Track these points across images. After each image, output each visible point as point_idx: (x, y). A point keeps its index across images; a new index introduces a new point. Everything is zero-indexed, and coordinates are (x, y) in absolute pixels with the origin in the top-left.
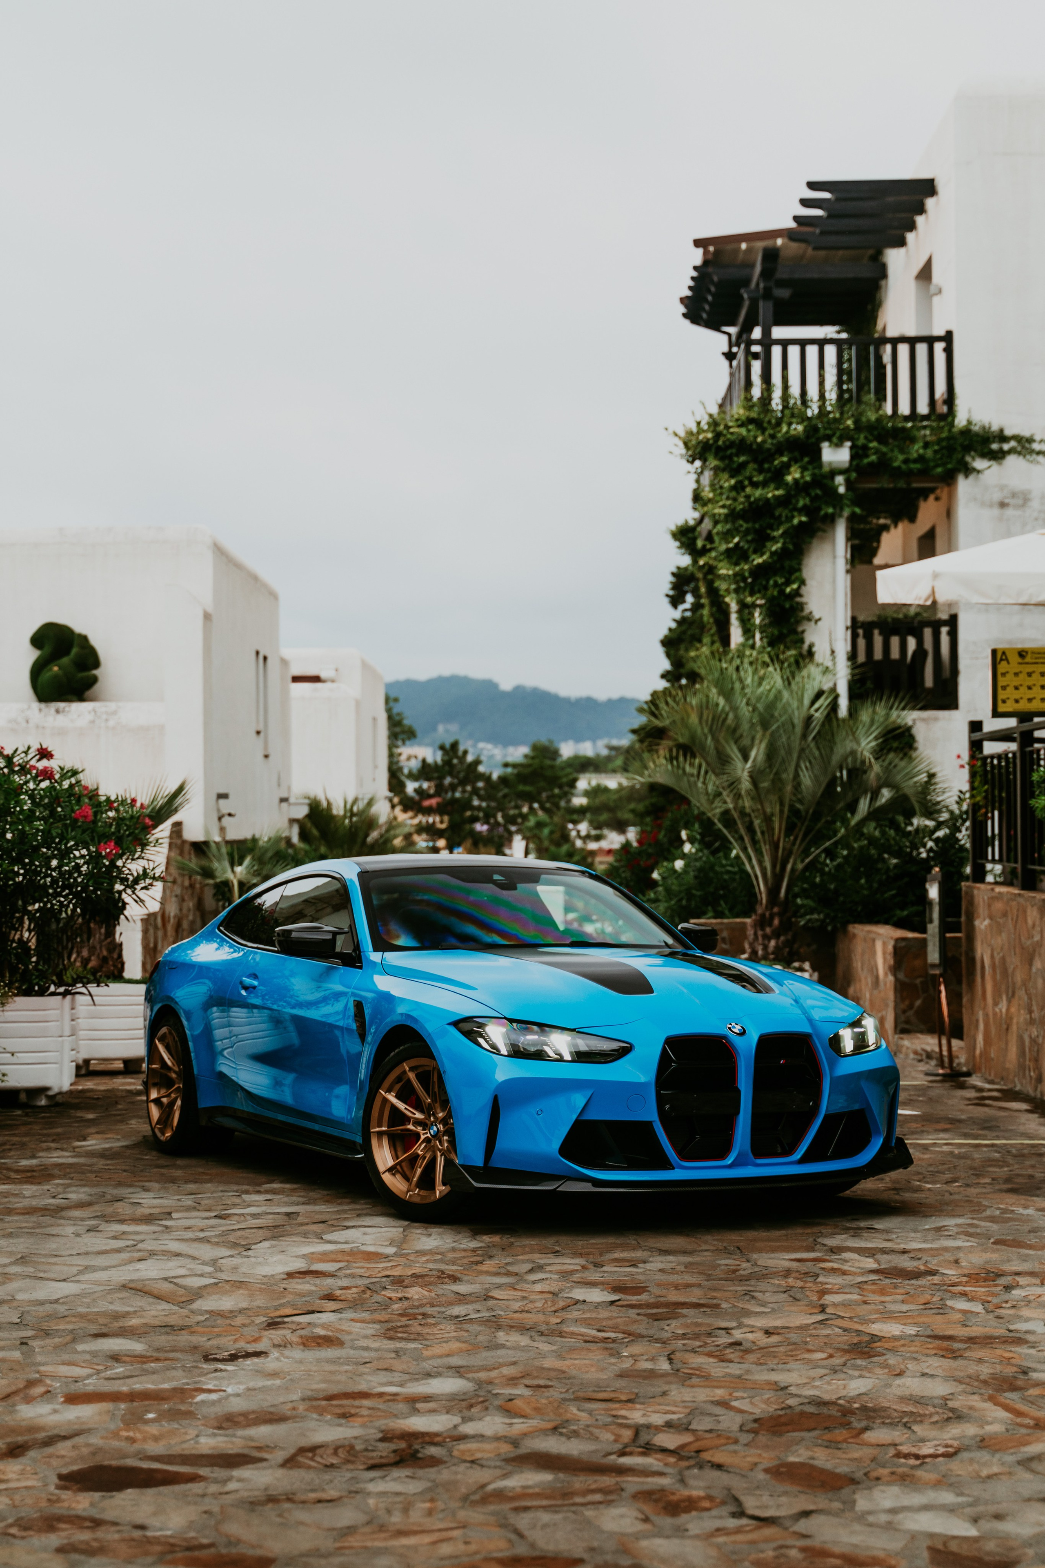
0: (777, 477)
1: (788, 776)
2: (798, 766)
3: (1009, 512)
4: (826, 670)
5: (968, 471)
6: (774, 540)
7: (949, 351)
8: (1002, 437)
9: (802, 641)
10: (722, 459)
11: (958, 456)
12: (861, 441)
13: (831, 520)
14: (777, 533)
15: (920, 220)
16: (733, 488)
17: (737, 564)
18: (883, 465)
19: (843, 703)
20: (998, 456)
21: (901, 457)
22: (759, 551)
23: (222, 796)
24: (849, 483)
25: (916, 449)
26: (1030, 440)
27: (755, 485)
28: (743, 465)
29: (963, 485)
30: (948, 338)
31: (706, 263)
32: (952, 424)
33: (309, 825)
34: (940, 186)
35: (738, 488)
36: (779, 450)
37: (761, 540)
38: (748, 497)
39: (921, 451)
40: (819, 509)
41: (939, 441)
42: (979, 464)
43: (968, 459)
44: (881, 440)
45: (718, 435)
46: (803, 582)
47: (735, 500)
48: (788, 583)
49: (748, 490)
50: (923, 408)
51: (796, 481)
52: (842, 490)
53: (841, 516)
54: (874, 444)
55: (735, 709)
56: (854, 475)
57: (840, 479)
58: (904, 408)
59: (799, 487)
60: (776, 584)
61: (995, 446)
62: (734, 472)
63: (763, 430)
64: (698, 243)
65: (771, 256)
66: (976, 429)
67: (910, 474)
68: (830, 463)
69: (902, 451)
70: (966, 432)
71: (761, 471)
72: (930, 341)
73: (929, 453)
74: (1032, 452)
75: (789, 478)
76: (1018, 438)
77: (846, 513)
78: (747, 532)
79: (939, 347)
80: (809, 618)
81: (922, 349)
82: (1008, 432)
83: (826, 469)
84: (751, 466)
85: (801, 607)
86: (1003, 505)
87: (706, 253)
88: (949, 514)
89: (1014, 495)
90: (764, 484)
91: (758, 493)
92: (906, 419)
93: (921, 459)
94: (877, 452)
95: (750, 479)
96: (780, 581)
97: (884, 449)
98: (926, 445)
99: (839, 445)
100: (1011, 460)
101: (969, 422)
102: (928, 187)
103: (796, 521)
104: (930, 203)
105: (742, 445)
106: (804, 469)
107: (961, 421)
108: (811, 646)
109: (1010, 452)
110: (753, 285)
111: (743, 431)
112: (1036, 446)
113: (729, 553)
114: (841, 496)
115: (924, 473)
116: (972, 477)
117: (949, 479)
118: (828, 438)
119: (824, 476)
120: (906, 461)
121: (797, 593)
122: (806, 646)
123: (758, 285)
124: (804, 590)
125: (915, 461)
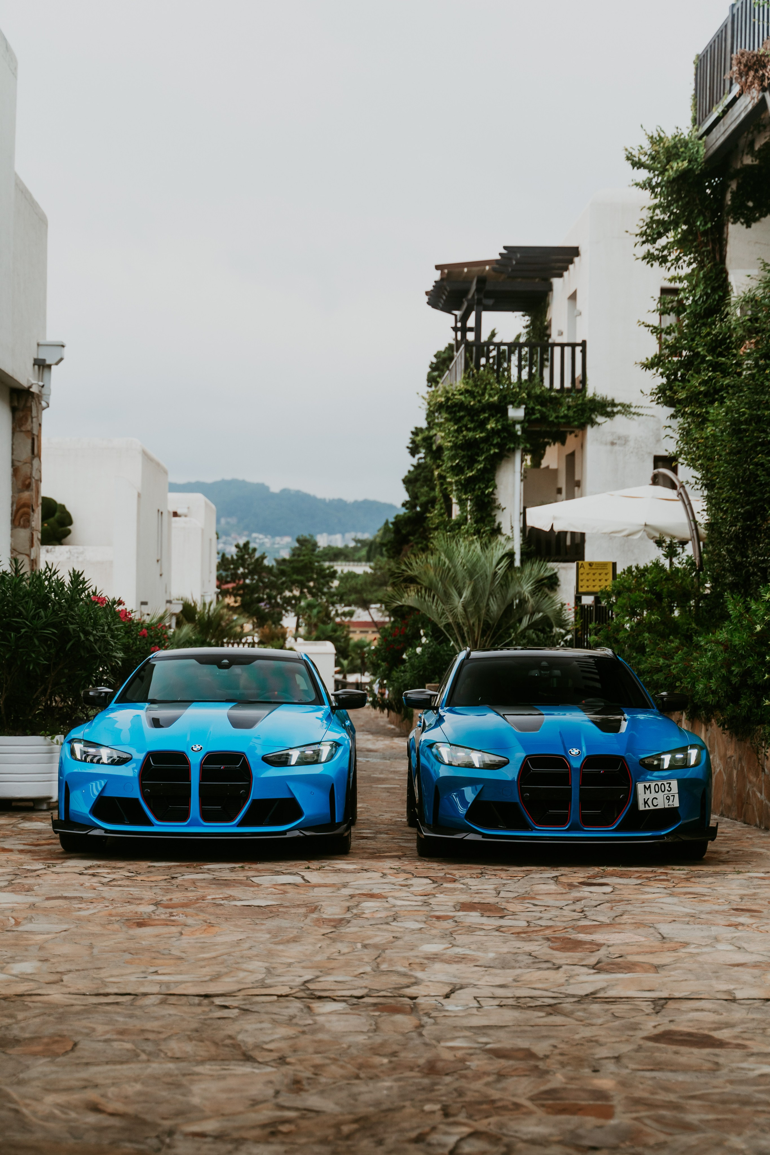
0: (482, 425)
1: (483, 605)
2: (489, 599)
3: (616, 448)
4: (509, 539)
5: (593, 423)
6: (479, 462)
7: (584, 352)
8: (613, 404)
9: (494, 521)
10: (450, 413)
11: (587, 415)
12: (531, 405)
13: (513, 451)
14: (481, 458)
15: (571, 267)
16: (456, 431)
17: (457, 475)
18: (544, 418)
19: (517, 557)
20: (610, 415)
21: (554, 415)
22: (470, 468)
23: (144, 603)
24: (523, 430)
25: (563, 411)
26: (629, 406)
27: (468, 430)
28: (462, 418)
29: (590, 432)
30: (584, 344)
31: (442, 279)
32: (584, 396)
33: (181, 616)
34: (582, 251)
35: (459, 431)
36: (483, 410)
37: (471, 462)
38: (464, 436)
39: (566, 412)
40: (506, 444)
41: (576, 406)
42: (600, 419)
43: (593, 416)
44: (542, 404)
45: (448, 399)
46: (495, 487)
47: (457, 438)
48: (487, 487)
49: (464, 433)
50: (568, 384)
51: (492, 429)
52: (519, 433)
53: (518, 448)
54: (538, 407)
55: (455, 567)
56: (526, 425)
57: (518, 427)
58: (557, 385)
59: (494, 432)
60: (480, 488)
61: (609, 409)
62: (457, 421)
63: (474, 397)
64: (438, 267)
65: (482, 281)
66: (598, 399)
67: (559, 424)
68: (513, 418)
69: (555, 411)
70: (593, 401)
71: (472, 421)
72: (573, 346)
73: (571, 413)
74: (630, 413)
75: (489, 427)
76: (623, 405)
77: (522, 446)
78: (463, 457)
79: (578, 349)
80: (498, 507)
81: (568, 350)
82: (617, 401)
83: (510, 422)
84: (466, 419)
85: (494, 501)
86: (613, 444)
87: (442, 274)
88: (582, 446)
89: (619, 438)
90: (474, 430)
91: (471, 434)
92: (558, 391)
93: (565, 416)
94: (540, 411)
95: (466, 426)
96: (482, 486)
97: (544, 410)
98: (569, 408)
99: (518, 407)
100: (618, 417)
101: (595, 395)
102: (575, 252)
103: (492, 452)
104: (576, 260)
105: (461, 406)
106: (497, 421)
107: (590, 394)
108: (499, 524)
109: (617, 413)
110: (470, 296)
111: (462, 397)
112: (633, 410)
113: (452, 468)
114: (519, 436)
115: (568, 424)
116: (595, 427)
117: (582, 427)
118: (512, 403)
119: (509, 425)
120: (557, 417)
121: (492, 493)
122: (496, 524)
123: (473, 296)
124: (496, 492)
125: (562, 417)
